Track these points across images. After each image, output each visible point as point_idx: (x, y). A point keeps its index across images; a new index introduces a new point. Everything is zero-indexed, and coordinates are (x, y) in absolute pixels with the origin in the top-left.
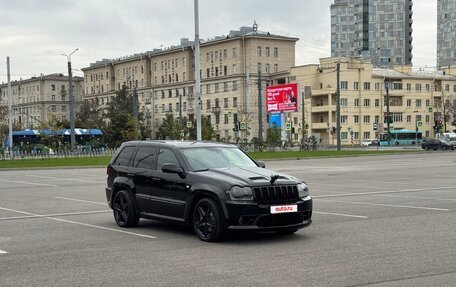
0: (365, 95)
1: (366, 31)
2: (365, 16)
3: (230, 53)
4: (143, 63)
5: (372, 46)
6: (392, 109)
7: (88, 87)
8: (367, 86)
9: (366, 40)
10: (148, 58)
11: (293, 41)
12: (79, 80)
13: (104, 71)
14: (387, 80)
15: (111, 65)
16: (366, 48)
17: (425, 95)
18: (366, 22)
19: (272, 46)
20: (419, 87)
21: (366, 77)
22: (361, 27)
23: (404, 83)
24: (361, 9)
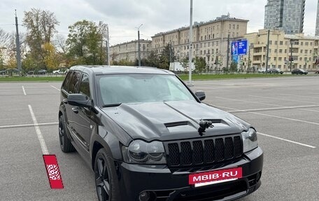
0: (280, 47)
1: (281, 18)
2: (282, 10)
3: (216, 28)
4: (177, 34)
5: (284, 25)
6: (294, 54)
7: (154, 45)
8: (281, 43)
9: (281, 22)
10: (179, 31)
11: (246, 21)
12: (150, 42)
13: (160, 38)
14: (291, 40)
15: (164, 35)
16: (281, 26)
17: (310, 47)
18: (281, 13)
19: (236, 24)
20: (307, 44)
21: (281, 38)
22: (279, 16)
23: (300, 42)
24: (280, 7)
